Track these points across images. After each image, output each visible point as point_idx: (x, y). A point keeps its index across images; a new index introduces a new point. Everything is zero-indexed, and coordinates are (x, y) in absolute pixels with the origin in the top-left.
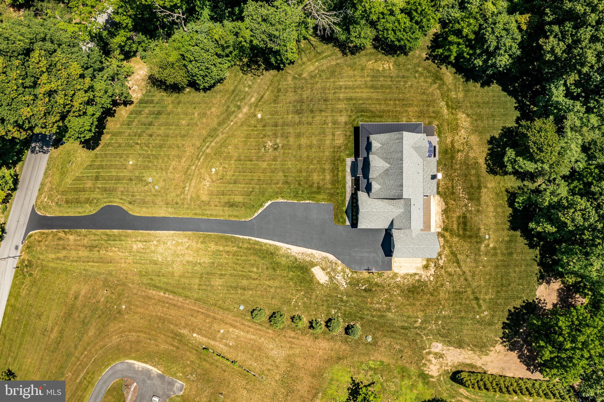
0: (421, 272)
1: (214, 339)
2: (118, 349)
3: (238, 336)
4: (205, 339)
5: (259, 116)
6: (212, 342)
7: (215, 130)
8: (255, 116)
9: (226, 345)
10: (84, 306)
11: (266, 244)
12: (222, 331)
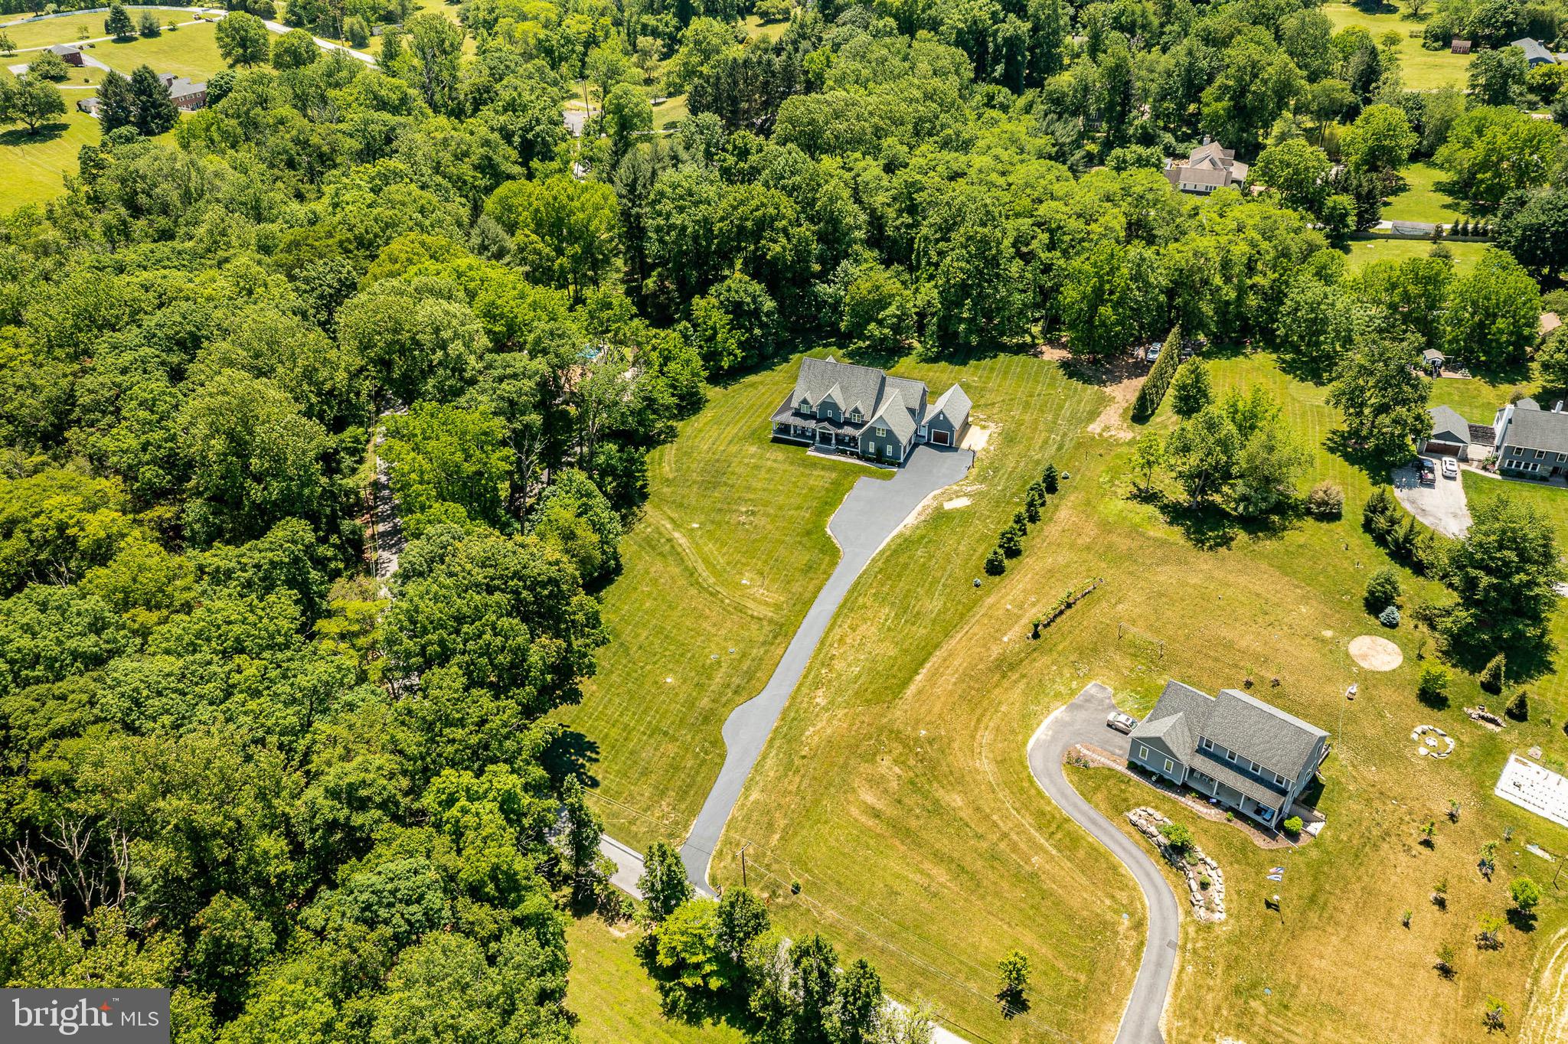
0: (987, 432)
1: (1019, 617)
2: (1003, 761)
3: (1024, 591)
4: (1017, 628)
5: (696, 526)
6: (1024, 621)
7: (686, 568)
8: (692, 529)
9: (1034, 604)
10: (899, 802)
11: (889, 545)
12: (1009, 607)
